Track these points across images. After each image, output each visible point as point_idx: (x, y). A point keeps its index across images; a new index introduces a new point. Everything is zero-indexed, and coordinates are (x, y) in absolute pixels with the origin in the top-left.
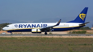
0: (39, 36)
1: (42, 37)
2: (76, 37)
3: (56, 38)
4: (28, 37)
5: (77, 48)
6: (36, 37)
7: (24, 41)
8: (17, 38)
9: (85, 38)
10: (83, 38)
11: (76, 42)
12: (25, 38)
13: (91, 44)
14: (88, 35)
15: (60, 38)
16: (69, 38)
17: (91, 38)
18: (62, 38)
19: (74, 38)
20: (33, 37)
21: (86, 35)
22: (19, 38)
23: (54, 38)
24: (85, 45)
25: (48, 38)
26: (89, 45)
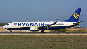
0: (23, 34)
1: (26, 34)
2: (57, 34)
3: (39, 36)
4: (13, 34)
5: (57, 44)
6: (20, 34)
7: (9, 38)
8: (3, 36)
9: (65, 36)
10: (63, 36)
11: (57, 39)
12: (10, 35)
13: (70, 41)
14: (68, 33)
15: (43, 35)
16: (50, 36)
17: (70, 36)
18: (44, 36)
19: (55, 36)
20: (18, 34)
21: (66, 33)
22: (4, 35)
23: (37, 36)
24: (64, 42)
25: (31, 36)
26: (68, 42)
